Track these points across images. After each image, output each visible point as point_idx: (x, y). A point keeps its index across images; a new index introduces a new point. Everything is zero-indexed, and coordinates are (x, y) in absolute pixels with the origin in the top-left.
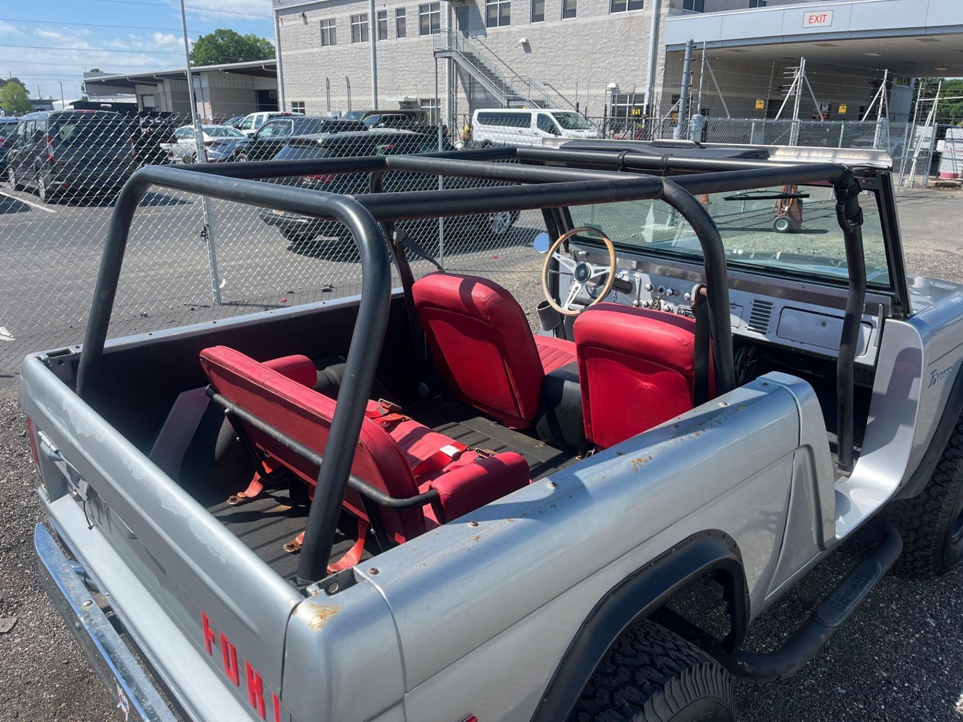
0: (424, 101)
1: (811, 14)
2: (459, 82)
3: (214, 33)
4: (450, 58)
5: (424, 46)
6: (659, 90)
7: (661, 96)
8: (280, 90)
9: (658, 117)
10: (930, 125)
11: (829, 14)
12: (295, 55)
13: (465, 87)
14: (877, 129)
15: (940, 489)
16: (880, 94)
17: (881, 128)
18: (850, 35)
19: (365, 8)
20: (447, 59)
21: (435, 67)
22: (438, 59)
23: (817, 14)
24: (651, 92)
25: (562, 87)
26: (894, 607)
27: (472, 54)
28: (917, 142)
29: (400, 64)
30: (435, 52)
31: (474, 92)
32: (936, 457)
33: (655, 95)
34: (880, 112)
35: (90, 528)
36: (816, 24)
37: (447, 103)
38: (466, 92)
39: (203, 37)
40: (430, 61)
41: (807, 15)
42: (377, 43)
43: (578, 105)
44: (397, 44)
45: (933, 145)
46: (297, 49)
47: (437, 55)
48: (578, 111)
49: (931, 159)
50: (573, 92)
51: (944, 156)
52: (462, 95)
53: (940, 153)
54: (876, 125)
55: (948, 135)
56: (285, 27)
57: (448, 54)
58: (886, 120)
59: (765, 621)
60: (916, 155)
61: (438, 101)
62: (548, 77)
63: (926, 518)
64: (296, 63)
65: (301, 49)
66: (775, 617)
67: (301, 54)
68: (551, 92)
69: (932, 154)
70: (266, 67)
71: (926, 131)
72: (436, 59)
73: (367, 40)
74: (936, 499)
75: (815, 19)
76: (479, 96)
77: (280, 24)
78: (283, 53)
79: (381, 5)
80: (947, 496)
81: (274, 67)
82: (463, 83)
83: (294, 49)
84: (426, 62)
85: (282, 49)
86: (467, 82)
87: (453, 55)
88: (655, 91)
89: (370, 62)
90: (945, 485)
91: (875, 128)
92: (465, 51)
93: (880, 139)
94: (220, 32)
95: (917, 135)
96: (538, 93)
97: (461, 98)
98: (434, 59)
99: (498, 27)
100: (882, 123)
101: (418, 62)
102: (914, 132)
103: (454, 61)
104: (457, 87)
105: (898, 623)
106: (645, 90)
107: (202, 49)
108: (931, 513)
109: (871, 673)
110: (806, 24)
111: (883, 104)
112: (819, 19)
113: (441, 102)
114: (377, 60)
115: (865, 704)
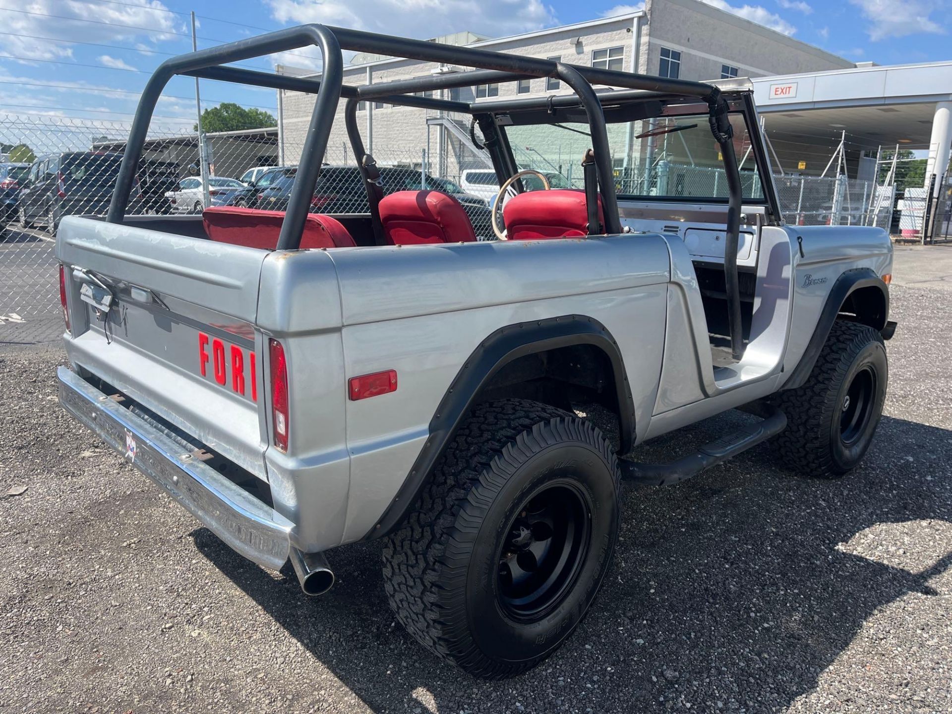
0: (416, 165)
1: (777, 86)
2: (450, 147)
3: (218, 107)
4: (441, 125)
5: (418, 114)
6: (636, 155)
7: (639, 160)
8: (280, 154)
9: (636, 178)
10: (889, 185)
11: (794, 86)
12: (295, 123)
13: (455, 151)
14: (836, 185)
15: (822, 386)
16: (838, 153)
17: (840, 185)
18: (814, 106)
19: (363, 80)
20: (438, 127)
21: (427, 134)
22: (431, 126)
23: (783, 86)
24: (630, 157)
25: (546, 152)
26: (792, 494)
27: (462, 122)
28: (877, 201)
29: (394, 130)
30: (427, 120)
31: (464, 157)
32: (816, 354)
33: (633, 160)
34: (839, 170)
35: (109, 343)
36: (782, 96)
37: (438, 166)
38: (456, 155)
39: (209, 110)
40: (423, 129)
41: (773, 88)
42: (374, 112)
43: (560, 167)
44: (392, 113)
45: (893, 204)
46: (298, 117)
47: (429, 122)
48: (560, 173)
49: (891, 216)
50: (556, 157)
51: (903, 213)
52: (452, 160)
53: (900, 211)
54: (835, 181)
55: (907, 195)
56: (288, 97)
57: (440, 122)
58: (845, 178)
59: (678, 501)
60: (876, 211)
61: (430, 165)
62: (534, 143)
63: (812, 411)
64: (297, 130)
65: (302, 117)
66: (687, 498)
67: (301, 122)
68: (536, 157)
69: (892, 212)
70: (268, 134)
71: (885, 191)
72: (428, 126)
73: (365, 109)
74: (819, 395)
75: (780, 91)
76: (468, 159)
77: (283, 95)
78: (284, 121)
79: (378, 77)
80: (829, 392)
81: (276, 134)
82: (454, 148)
83: (295, 117)
84: (419, 129)
85: (284, 117)
86: (457, 147)
87: (445, 122)
88: (633, 156)
89: (366, 129)
90: (826, 382)
91: (835, 184)
92: (456, 119)
93: (839, 194)
94: (225, 106)
95: (877, 194)
96: (523, 158)
97: (452, 163)
98: (426, 126)
99: (487, 98)
100: (840, 180)
101: (411, 129)
102: (874, 192)
103: (446, 128)
104: (447, 152)
105: (793, 504)
106: (625, 156)
107: (207, 121)
108: (816, 407)
109: (762, 528)
110: (773, 95)
111: (842, 163)
112: (784, 91)
113: (433, 166)
114: (373, 127)
115: (753, 545)
